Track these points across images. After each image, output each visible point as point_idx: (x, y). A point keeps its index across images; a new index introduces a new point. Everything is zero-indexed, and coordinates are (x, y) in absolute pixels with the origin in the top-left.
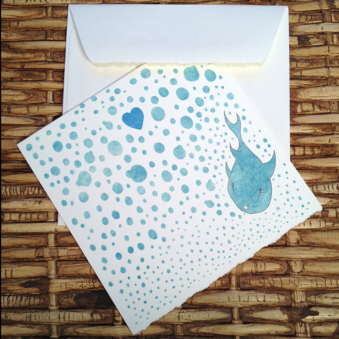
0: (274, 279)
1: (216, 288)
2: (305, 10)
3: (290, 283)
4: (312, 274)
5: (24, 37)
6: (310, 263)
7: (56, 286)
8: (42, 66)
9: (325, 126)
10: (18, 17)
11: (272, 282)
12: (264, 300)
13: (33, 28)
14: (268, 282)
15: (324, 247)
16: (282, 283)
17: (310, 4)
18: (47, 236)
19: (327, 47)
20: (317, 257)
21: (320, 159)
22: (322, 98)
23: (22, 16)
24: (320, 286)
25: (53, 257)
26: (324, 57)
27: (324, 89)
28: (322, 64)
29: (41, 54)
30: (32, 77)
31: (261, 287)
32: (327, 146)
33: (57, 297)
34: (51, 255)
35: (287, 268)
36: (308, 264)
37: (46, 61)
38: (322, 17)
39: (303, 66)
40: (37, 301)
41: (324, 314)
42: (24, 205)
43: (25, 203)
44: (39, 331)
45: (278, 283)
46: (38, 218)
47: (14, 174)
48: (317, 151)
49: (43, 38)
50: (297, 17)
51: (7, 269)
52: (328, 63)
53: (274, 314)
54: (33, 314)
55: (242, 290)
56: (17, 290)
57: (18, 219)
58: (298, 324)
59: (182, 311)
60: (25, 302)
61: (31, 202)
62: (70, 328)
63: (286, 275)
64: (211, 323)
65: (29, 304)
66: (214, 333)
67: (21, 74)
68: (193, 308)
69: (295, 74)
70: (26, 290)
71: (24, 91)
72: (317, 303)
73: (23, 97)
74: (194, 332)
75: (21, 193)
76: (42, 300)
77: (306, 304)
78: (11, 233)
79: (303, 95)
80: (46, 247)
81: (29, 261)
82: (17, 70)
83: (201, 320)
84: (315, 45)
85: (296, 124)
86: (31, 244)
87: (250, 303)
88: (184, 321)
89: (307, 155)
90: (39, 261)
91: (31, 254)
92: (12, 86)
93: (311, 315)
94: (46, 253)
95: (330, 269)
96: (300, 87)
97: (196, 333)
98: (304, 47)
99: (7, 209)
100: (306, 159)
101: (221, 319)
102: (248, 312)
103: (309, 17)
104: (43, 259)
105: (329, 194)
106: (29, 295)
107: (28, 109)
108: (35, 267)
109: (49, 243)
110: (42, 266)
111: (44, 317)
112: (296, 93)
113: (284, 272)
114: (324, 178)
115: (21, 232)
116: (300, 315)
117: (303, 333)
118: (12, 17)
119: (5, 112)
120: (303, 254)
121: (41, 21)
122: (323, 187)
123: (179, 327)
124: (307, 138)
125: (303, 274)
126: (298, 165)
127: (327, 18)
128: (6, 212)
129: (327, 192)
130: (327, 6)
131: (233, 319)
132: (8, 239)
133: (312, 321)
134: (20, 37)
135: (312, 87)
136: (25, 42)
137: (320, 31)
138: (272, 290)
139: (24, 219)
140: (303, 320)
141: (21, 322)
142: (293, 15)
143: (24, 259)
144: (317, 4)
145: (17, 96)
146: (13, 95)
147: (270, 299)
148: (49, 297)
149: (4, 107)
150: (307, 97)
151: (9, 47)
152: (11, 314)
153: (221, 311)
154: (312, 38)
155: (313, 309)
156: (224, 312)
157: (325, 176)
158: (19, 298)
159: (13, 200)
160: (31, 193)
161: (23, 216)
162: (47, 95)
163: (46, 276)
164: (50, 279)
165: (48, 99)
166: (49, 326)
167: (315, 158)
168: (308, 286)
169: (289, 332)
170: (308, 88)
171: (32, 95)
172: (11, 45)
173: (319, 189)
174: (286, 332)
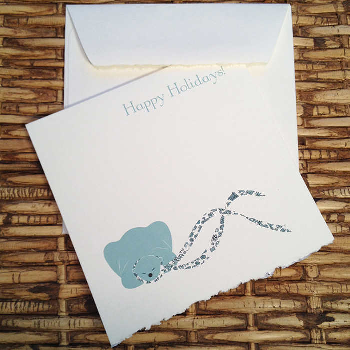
0: (290, 285)
1: (231, 294)
2: (321, 12)
3: (307, 289)
4: (327, 280)
5: (34, 34)
6: (326, 269)
7: (66, 291)
8: (53, 65)
9: (341, 130)
10: (28, 13)
11: (288, 288)
12: (280, 307)
13: (44, 26)
14: (283, 288)
15: (340, 252)
16: (298, 289)
17: (326, 6)
18: (57, 240)
19: (343, 50)
20: (333, 263)
21: (337, 163)
22: (339, 102)
23: (32, 12)
24: (336, 292)
25: (64, 262)
26: (340, 60)
27: (340, 92)
28: (338, 67)
29: (52, 51)
30: (42, 75)
31: (277, 293)
32: (343, 151)
33: (68, 302)
34: (62, 259)
35: (302, 274)
36: (324, 270)
37: (56, 59)
38: (337, 20)
39: (319, 69)
40: (46, 307)
41: (340, 320)
42: (33, 207)
43: (34, 206)
44: (49, 338)
45: (293, 289)
46: (48, 221)
47: (23, 175)
48: (333, 155)
49: (53, 35)
50: (313, 19)
51: (15, 274)
52: (344, 65)
53: (290, 321)
54: (42, 321)
55: (258, 296)
56: (25, 296)
57: (27, 222)
58: (315, 331)
59: (196, 318)
60: (33, 308)
61: (41, 205)
62: (81, 335)
63: (302, 280)
64: (226, 330)
65: (38, 310)
66: (229, 340)
67: (31, 72)
68: (207, 315)
69: (311, 77)
70: (34, 296)
71: (33, 90)
72: (334, 309)
73: (32, 96)
74: (209, 339)
75: (30, 195)
76: (51, 307)
77: (322, 310)
78: (19, 236)
79: (319, 98)
80: (56, 251)
81: (38, 266)
82: (26, 68)
83: (216, 327)
84: (331, 47)
85: (312, 127)
86: (41, 248)
87: (266, 310)
88: (198, 328)
89: (324, 159)
90: (49, 266)
91: (41, 258)
92: (21, 84)
93: (327, 321)
94: (57, 257)
95: (346, 275)
96: (316, 90)
97: (210, 340)
98: (320, 50)
99: (15, 212)
100: (322, 163)
101: (236, 326)
102: (263, 318)
103: (325, 20)
104: (52, 264)
105: (346, 199)
106: (38, 301)
107: (38, 108)
108: (45, 272)
109: (59, 247)
110: (52, 270)
111: (53, 324)
112: (312, 96)
113: (300, 278)
114: (340, 183)
115: (30, 235)
116: (316, 321)
117: (319, 340)
118: (21, 13)
119: (14, 111)
120: (320, 259)
121: (52, 18)
122: (340, 192)
123: (193, 334)
124: (324, 142)
125: (319, 280)
126: (314, 169)
127: (343, 20)
128: (14, 215)
129: (343, 197)
130: (343, 8)
131: (248, 325)
132: (17, 242)
133: (328, 327)
134: (30, 34)
135: (328, 90)
136: (35, 39)
137: (336, 33)
138: (288, 296)
139: (33, 222)
140: (319, 326)
141: (29, 330)
142: (310, 18)
143: (33, 263)
144: (333, 7)
145: (26, 94)
146: (21, 94)
147: (286, 306)
148: (59, 303)
149: (13, 105)
150: (323, 101)
151: (18, 44)
152: (18, 321)
153: (236, 318)
154: (328, 40)
155: (329, 315)
156: (240, 318)
157: (341, 180)
158: (27, 304)
159: (21, 203)
160: (40, 195)
161: (32, 219)
162: (57, 94)
163: (56, 281)
164: (60, 285)
165: (59, 98)
166: (58, 333)
167: (331, 162)
168: (324, 292)
169: (305, 339)
170: (324, 91)
171: (41, 94)
172: (21, 42)
173: (335, 194)
174: (302, 339)
